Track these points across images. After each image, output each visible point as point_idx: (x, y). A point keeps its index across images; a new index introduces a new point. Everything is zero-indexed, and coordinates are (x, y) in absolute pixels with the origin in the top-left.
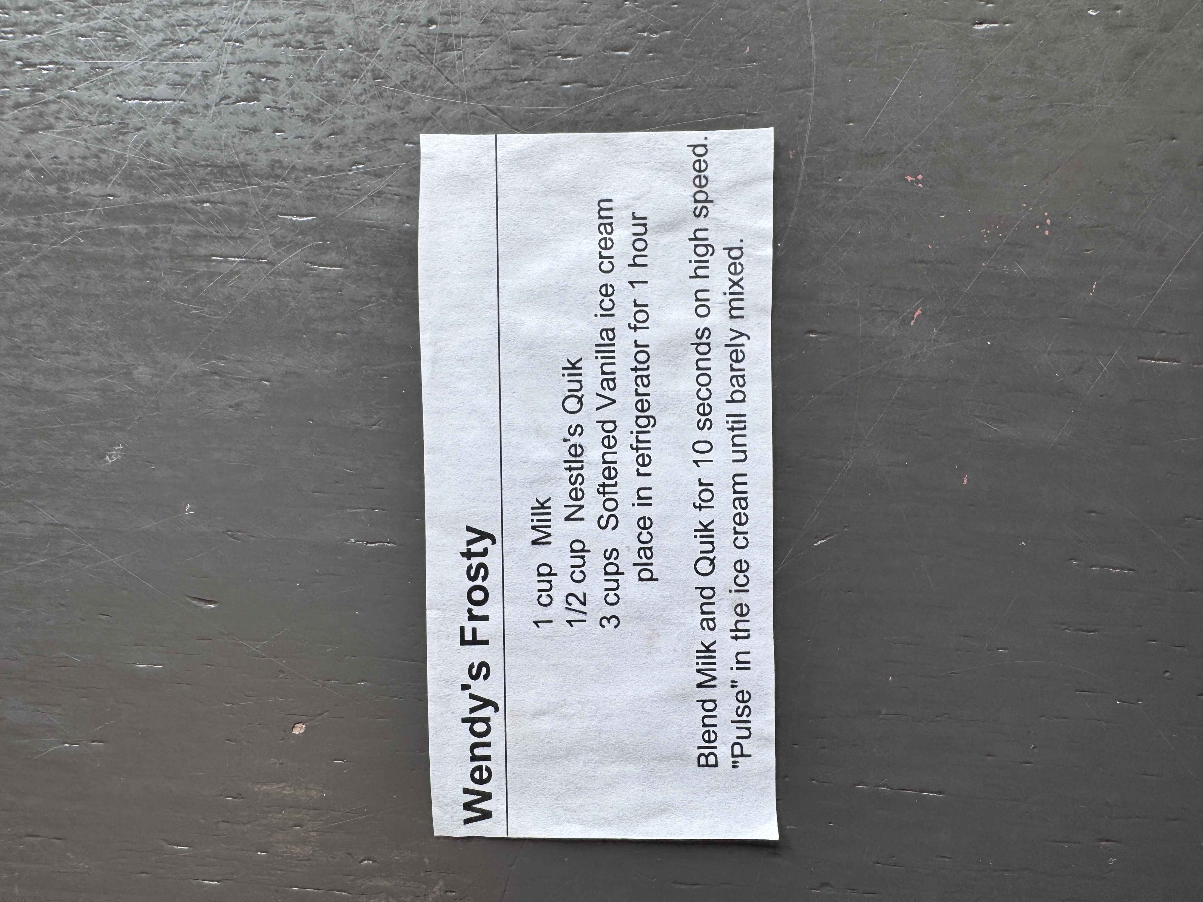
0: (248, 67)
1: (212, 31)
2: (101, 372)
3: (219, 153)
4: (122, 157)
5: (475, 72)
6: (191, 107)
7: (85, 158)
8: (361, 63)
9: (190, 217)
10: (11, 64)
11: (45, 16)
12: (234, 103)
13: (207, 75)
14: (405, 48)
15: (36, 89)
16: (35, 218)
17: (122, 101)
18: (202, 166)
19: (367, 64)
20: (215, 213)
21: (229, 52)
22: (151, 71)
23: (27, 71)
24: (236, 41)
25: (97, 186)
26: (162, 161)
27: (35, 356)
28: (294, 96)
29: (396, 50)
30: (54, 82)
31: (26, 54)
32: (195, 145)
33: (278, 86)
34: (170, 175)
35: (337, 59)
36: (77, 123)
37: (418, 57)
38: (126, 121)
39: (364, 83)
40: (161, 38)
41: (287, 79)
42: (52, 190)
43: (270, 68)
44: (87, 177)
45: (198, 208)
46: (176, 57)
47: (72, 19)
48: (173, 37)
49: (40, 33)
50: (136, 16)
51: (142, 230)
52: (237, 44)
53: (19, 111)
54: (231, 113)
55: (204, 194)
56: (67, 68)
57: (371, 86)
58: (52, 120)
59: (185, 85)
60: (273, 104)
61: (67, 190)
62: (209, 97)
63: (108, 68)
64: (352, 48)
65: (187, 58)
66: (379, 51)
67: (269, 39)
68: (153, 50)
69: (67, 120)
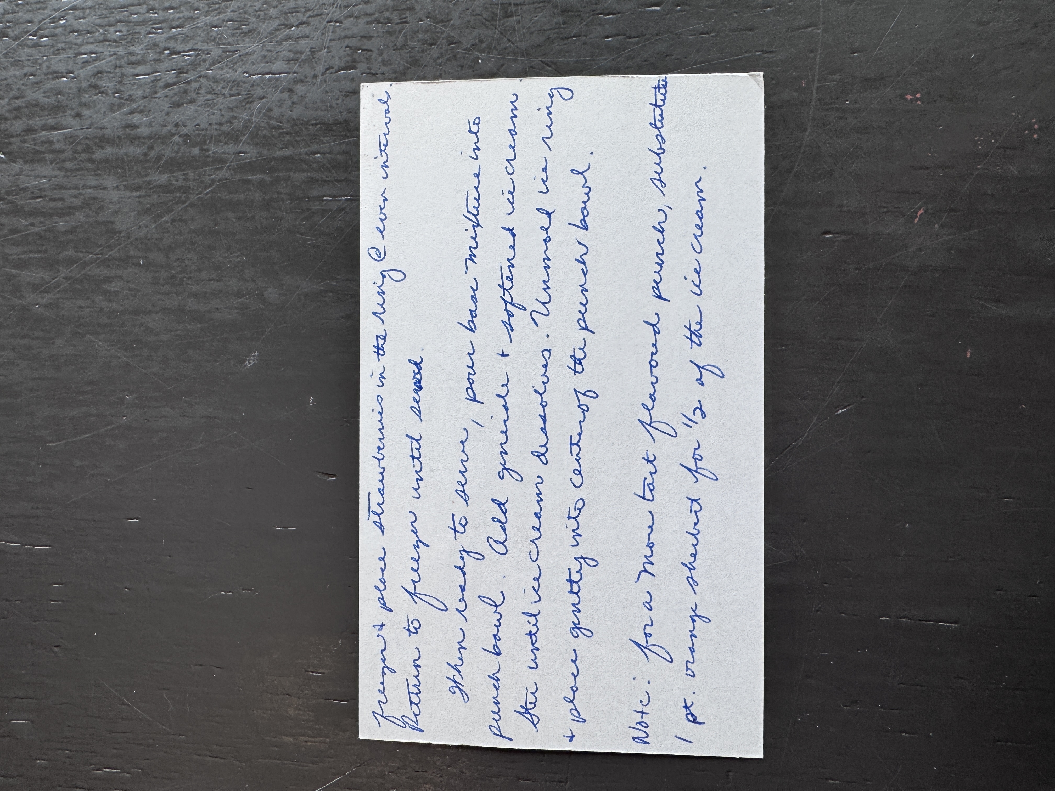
0: (347, 42)
1: (317, 15)
2: (239, 294)
3: (326, 112)
4: (249, 121)
5: (532, 33)
6: (302, 78)
7: (221, 124)
8: (438, 32)
9: (305, 166)
10: (162, 53)
11: (187, 14)
12: (337, 72)
13: (314, 52)
14: (473, 18)
15: (181, 71)
16: (184, 174)
17: (248, 77)
18: (313, 125)
19: (442, 33)
20: (325, 162)
21: (331, 31)
22: (271, 51)
23: (174, 58)
24: (336, 22)
25: (231, 145)
26: (281, 122)
27: (188, 284)
28: (384, 63)
29: (466, 19)
30: (194, 65)
31: (172, 44)
32: (306, 108)
33: (371, 56)
34: (287, 133)
35: (418, 31)
36: (214, 96)
37: (484, 24)
38: (252, 93)
39: (441, 48)
40: (276, 24)
41: (378, 50)
42: (196, 151)
43: (365, 41)
44: (223, 138)
45: (311, 158)
46: (290, 38)
47: (207, 14)
48: (286, 23)
49: (183, 27)
50: (256, 8)
51: (268, 179)
52: (338, 24)
53: (169, 90)
54: (334, 81)
55: (315, 147)
56: (204, 54)
57: (447, 51)
58: (194, 95)
59: (297, 60)
60: (368, 71)
61: (207, 150)
62: (317, 69)
63: (237, 51)
64: (430, 21)
65: (297, 38)
66: (452, 22)
67: (362, 19)
68: (271, 34)
69: (206, 94)
